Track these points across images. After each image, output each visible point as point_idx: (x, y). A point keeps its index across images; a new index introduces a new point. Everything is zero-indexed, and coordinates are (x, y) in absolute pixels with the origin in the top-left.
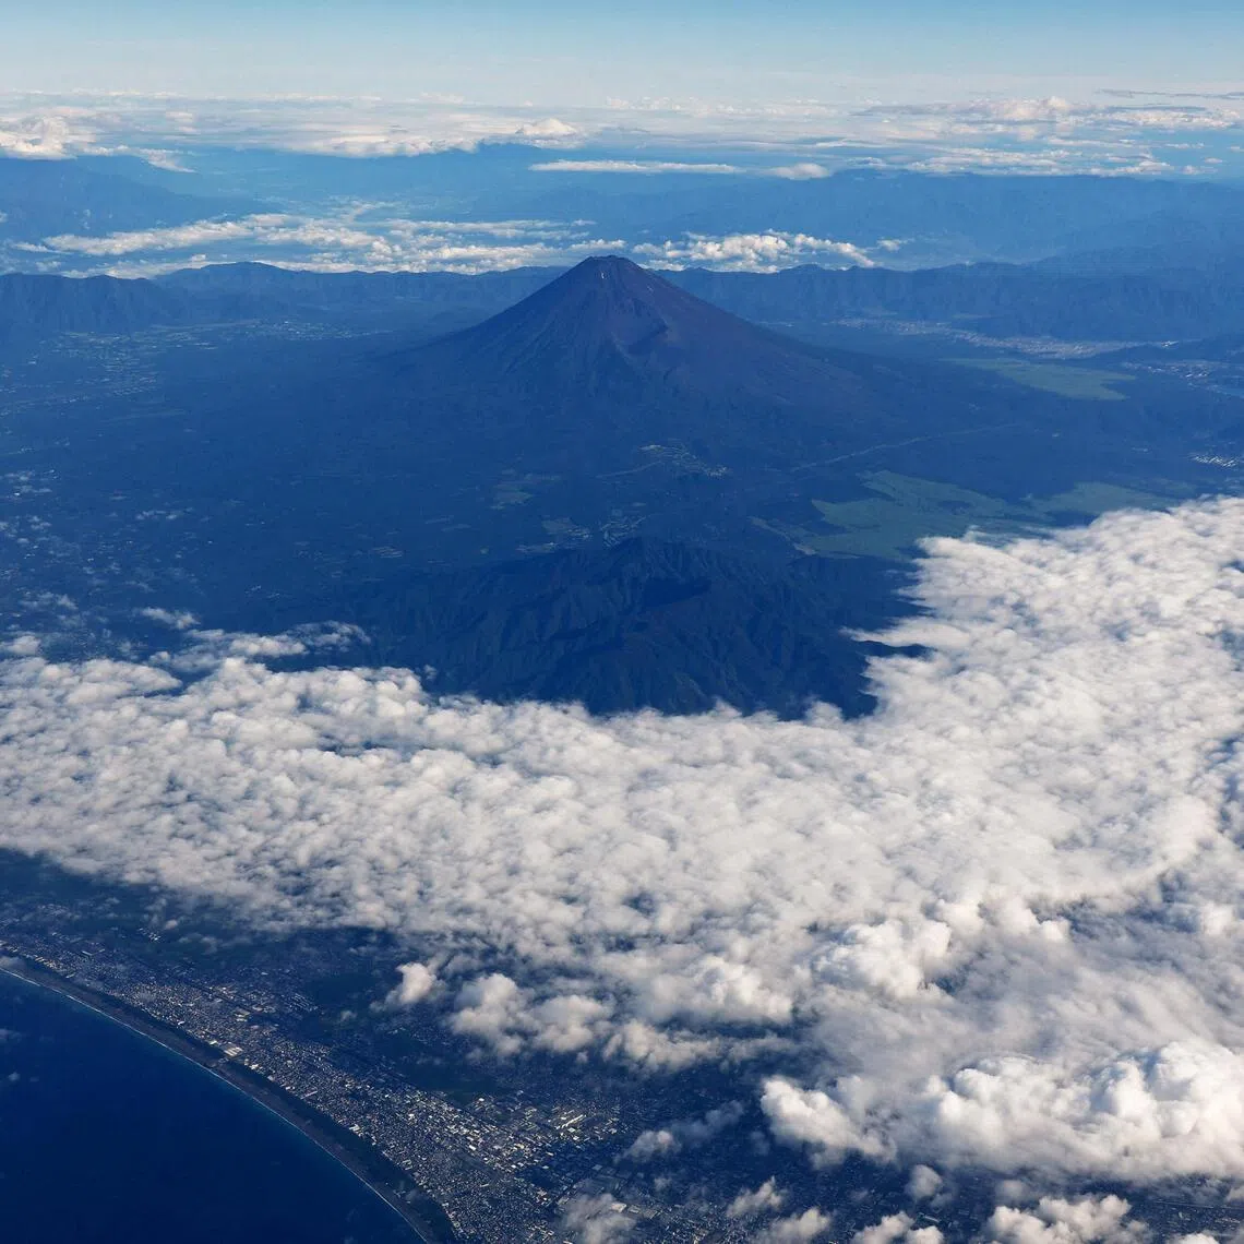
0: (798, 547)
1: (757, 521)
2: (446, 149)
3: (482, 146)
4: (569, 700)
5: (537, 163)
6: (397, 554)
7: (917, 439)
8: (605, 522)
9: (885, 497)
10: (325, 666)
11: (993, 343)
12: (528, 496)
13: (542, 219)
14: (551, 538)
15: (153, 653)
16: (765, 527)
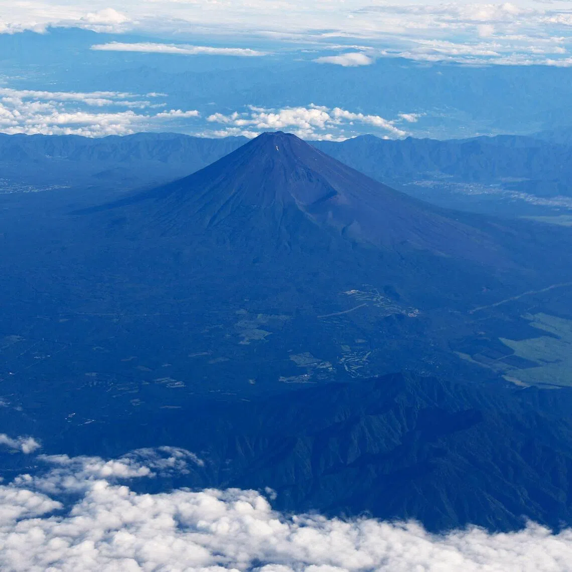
0: (507, 378)
1: (464, 356)
2: (21, 31)
3: (49, 28)
4: (404, 518)
5: (96, 43)
6: (179, 384)
7: (553, 287)
8: (341, 357)
9: (551, 335)
10: (178, 489)
11: (543, 202)
12: (267, 334)
13: (122, 91)
14: (303, 371)
15: (16, 475)
16: (471, 360)
